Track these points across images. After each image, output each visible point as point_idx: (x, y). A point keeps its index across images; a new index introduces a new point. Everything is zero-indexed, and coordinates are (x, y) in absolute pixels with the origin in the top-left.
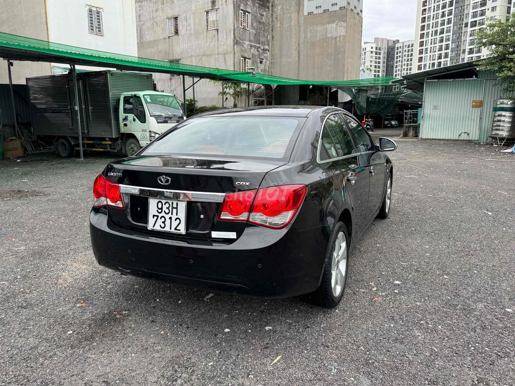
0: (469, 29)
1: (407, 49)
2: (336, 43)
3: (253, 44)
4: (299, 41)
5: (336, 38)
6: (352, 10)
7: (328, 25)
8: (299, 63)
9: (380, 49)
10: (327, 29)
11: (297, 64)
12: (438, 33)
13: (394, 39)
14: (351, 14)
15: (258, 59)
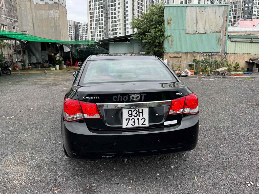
0: (111, 20)
1: (84, 27)
2: (54, 21)
3: (8, 17)
4: (32, 18)
5: (54, 18)
6: (61, 5)
7: (49, 11)
8: (34, 30)
9: (71, 26)
10: (48, 13)
11: (33, 30)
12: (98, 21)
13: (77, 22)
14: (61, 7)
15: (12, 26)
